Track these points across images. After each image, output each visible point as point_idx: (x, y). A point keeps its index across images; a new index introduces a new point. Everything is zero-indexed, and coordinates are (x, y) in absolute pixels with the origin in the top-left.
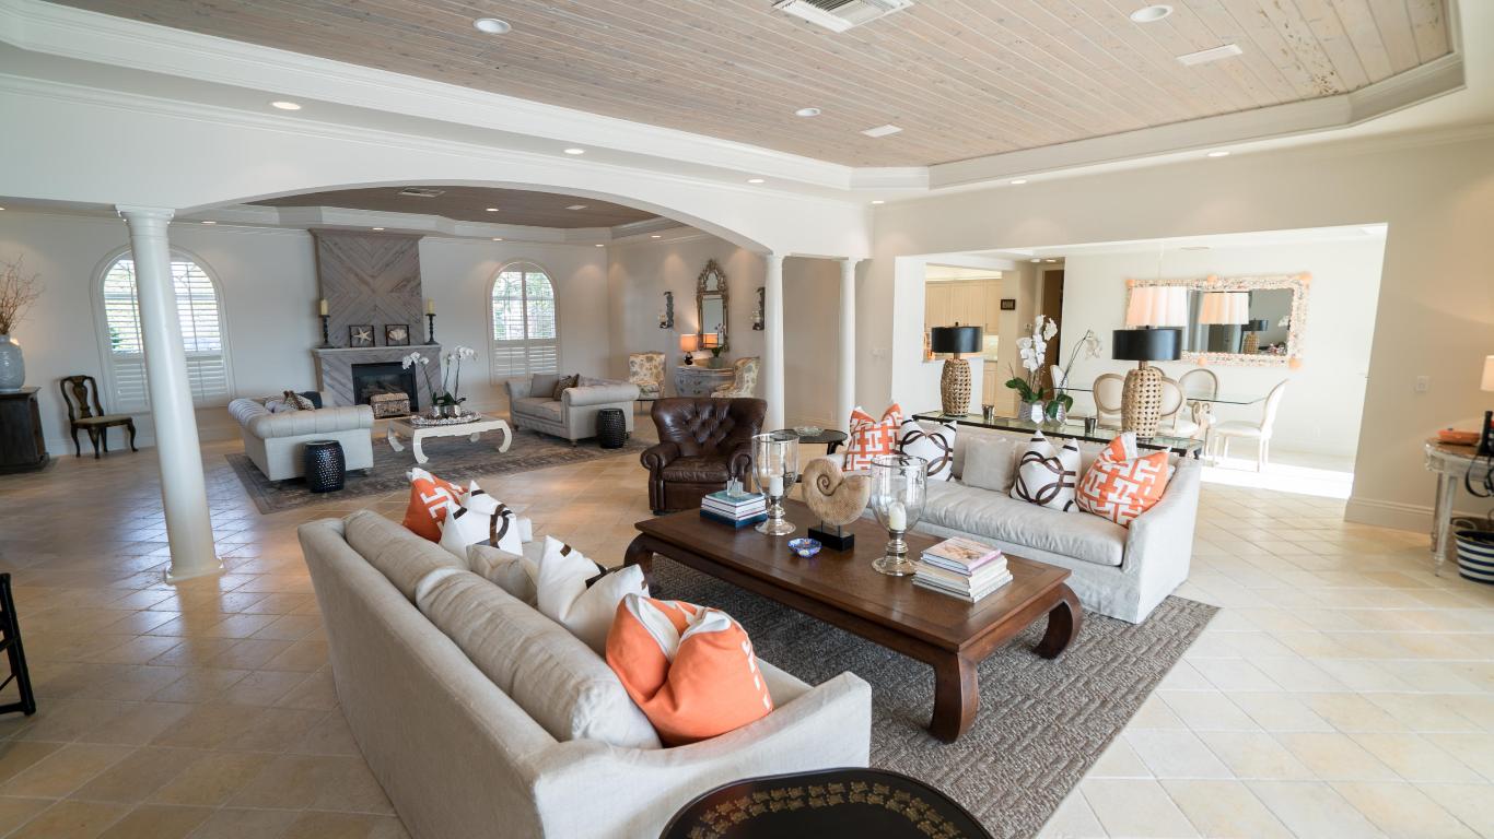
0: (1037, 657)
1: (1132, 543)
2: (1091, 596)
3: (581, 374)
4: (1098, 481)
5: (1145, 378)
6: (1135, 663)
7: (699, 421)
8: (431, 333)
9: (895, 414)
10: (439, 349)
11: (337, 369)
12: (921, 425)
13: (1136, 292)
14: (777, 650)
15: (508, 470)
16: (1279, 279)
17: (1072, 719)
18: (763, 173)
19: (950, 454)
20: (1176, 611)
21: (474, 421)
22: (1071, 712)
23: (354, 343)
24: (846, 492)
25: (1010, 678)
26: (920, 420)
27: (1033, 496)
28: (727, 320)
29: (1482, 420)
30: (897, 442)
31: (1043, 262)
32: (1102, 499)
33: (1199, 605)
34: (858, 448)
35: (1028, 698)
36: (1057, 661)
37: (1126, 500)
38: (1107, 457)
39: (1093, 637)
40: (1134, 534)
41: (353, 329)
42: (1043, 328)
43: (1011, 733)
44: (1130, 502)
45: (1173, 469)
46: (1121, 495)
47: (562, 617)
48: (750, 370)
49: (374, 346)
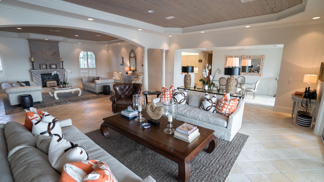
0: (206, 153)
1: (229, 122)
2: (219, 134)
3: (100, 77)
4: (221, 106)
5: (232, 79)
6: (230, 154)
7: (125, 89)
8: (63, 66)
9: (173, 88)
10: (65, 70)
11: (37, 75)
12: (179, 91)
13: (228, 58)
14: (139, 154)
15: (79, 101)
16: (258, 56)
17: (215, 173)
18: (142, 28)
19: (186, 98)
20: (239, 137)
21: (71, 88)
22: (215, 170)
23: (41, 68)
24: (157, 111)
25: (199, 160)
26: (179, 89)
27: (205, 109)
28: (136, 64)
29: (305, 89)
30: (173, 95)
31: (208, 52)
32: (222, 110)
33: (244, 135)
34: (163, 96)
35: (204, 166)
36: (211, 154)
37: (228, 110)
38: (223, 99)
39: (220, 146)
40: (230, 120)
41: (41, 65)
42: (208, 67)
43: (199, 178)
44: (228, 111)
45: (238, 102)
46: (226, 109)
47: (53, 165)
48: (141, 76)
49: (47, 69)
